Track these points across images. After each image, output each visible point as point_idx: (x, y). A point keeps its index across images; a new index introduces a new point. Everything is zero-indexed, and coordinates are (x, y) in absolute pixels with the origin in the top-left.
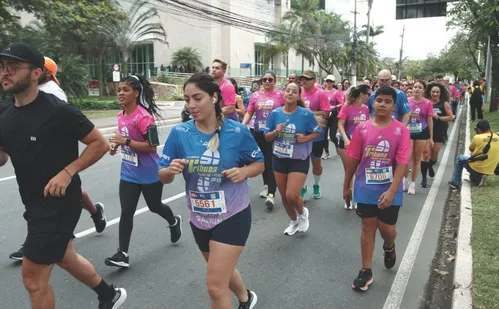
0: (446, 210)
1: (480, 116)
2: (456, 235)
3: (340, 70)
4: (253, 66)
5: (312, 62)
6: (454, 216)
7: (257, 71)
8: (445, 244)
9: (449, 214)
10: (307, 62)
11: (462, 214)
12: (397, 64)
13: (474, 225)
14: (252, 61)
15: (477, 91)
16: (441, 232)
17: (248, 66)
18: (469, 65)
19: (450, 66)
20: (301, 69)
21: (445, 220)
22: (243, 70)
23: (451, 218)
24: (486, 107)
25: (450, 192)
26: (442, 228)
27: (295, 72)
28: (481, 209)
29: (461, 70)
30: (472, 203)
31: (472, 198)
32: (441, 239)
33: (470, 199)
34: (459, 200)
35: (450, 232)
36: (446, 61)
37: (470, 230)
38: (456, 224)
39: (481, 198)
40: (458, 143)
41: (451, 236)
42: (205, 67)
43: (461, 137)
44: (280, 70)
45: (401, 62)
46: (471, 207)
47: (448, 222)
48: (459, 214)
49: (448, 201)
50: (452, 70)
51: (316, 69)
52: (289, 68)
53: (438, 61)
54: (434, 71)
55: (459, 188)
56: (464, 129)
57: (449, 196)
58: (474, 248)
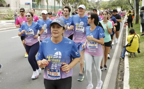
0: (119, 69)
1: (132, 26)
2: (123, 80)
3: (72, 6)
4: (31, 4)
5: (59, 2)
6: (122, 71)
7: (33, 6)
8: (119, 84)
9: (120, 71)
10: (56, 2)
11: (125, 70)
12: (97, 3)
13: (130, 75)
14: (31, 2)
15: (130, 15)
16: (117, 79)
17: (29, 4)
18: (127, 3)
19: (119, 4)
20: (54, 5)
21: (118, 73)
22: (26, 6)
23: (121, 72)
24: (134, 22)
25: (120, 61)
26: (117, 77)
27: (51, 6)
28: (133, 67)
29: (123, 6)
30: (129, 65)
31: (129, 63)
32: (117, 83)
33: (128, 64)
34: (124, 64)
35: (120, 79)
36: (117, 2)
37: (128, 78)
38: (123, 75)
39: (133, 62)
40: (123, 38)
41: (121, 81)
42: (7, 4)
43: (124, 35)
44: (44, 5)
45: (98, 2)
46: (129, 67)
47: (119, 74)
48: (124, 70)
49: (120, 64)
50: (120, 5)
51: (61, 5)
52: (48, 5)
53: (114, 2)
54: (113, 6)
55: (123, 58)
56: (125, 32)
57: (120, 62)
58: (130, 85)
